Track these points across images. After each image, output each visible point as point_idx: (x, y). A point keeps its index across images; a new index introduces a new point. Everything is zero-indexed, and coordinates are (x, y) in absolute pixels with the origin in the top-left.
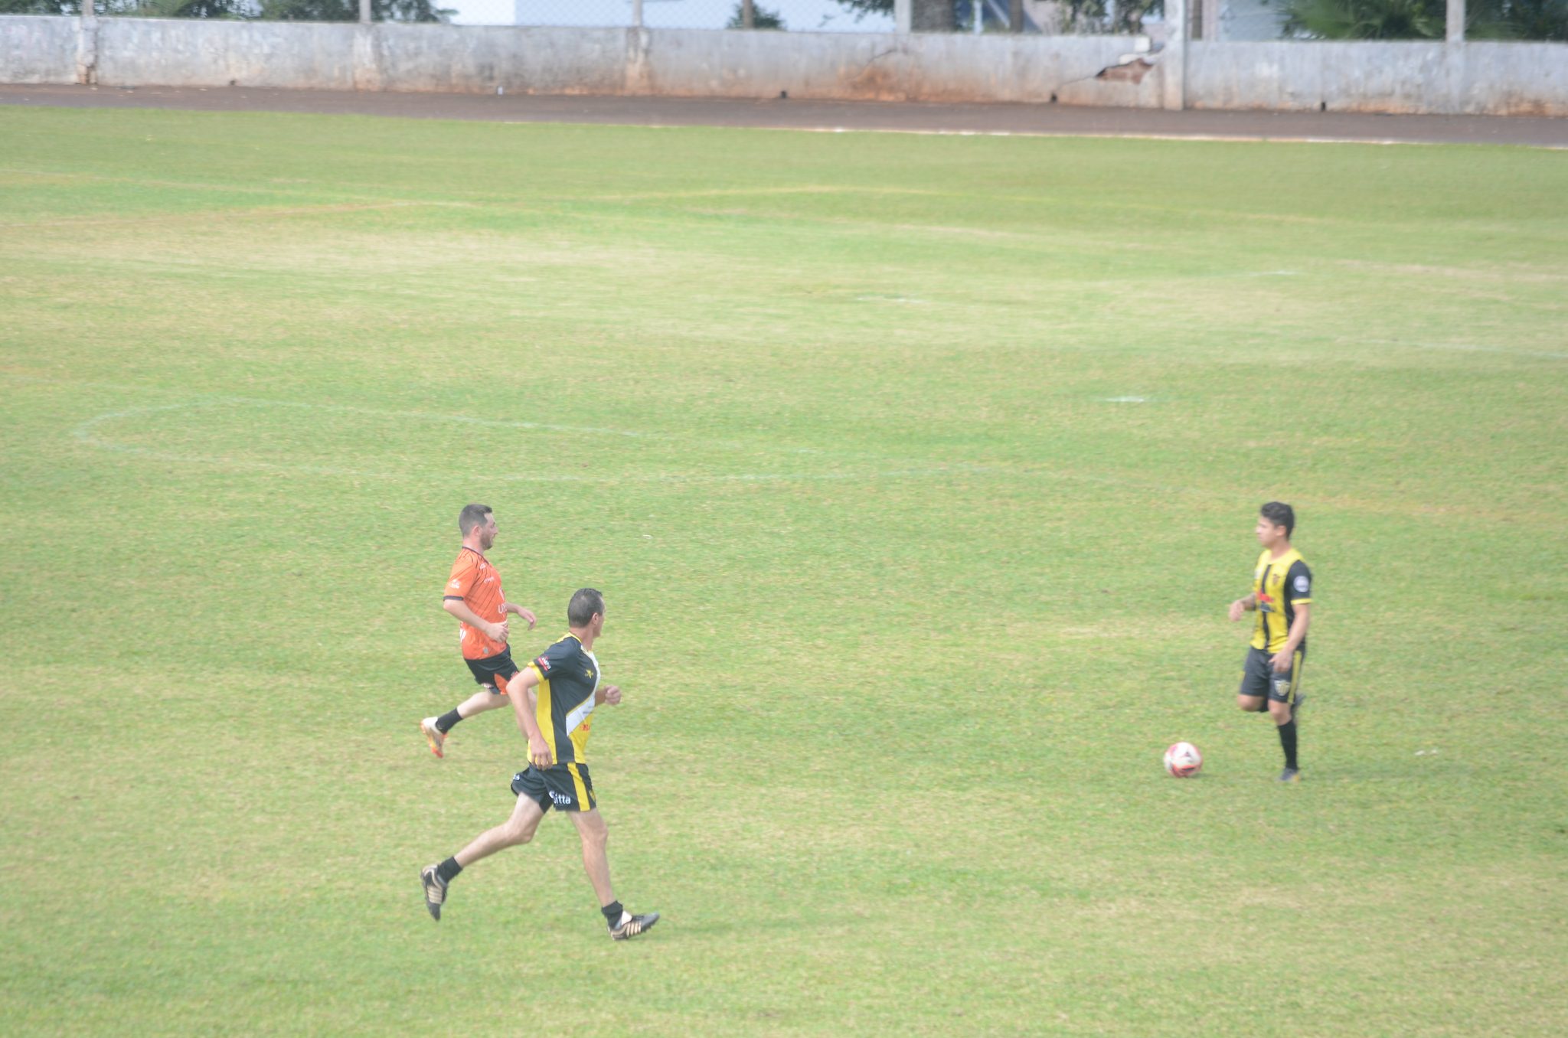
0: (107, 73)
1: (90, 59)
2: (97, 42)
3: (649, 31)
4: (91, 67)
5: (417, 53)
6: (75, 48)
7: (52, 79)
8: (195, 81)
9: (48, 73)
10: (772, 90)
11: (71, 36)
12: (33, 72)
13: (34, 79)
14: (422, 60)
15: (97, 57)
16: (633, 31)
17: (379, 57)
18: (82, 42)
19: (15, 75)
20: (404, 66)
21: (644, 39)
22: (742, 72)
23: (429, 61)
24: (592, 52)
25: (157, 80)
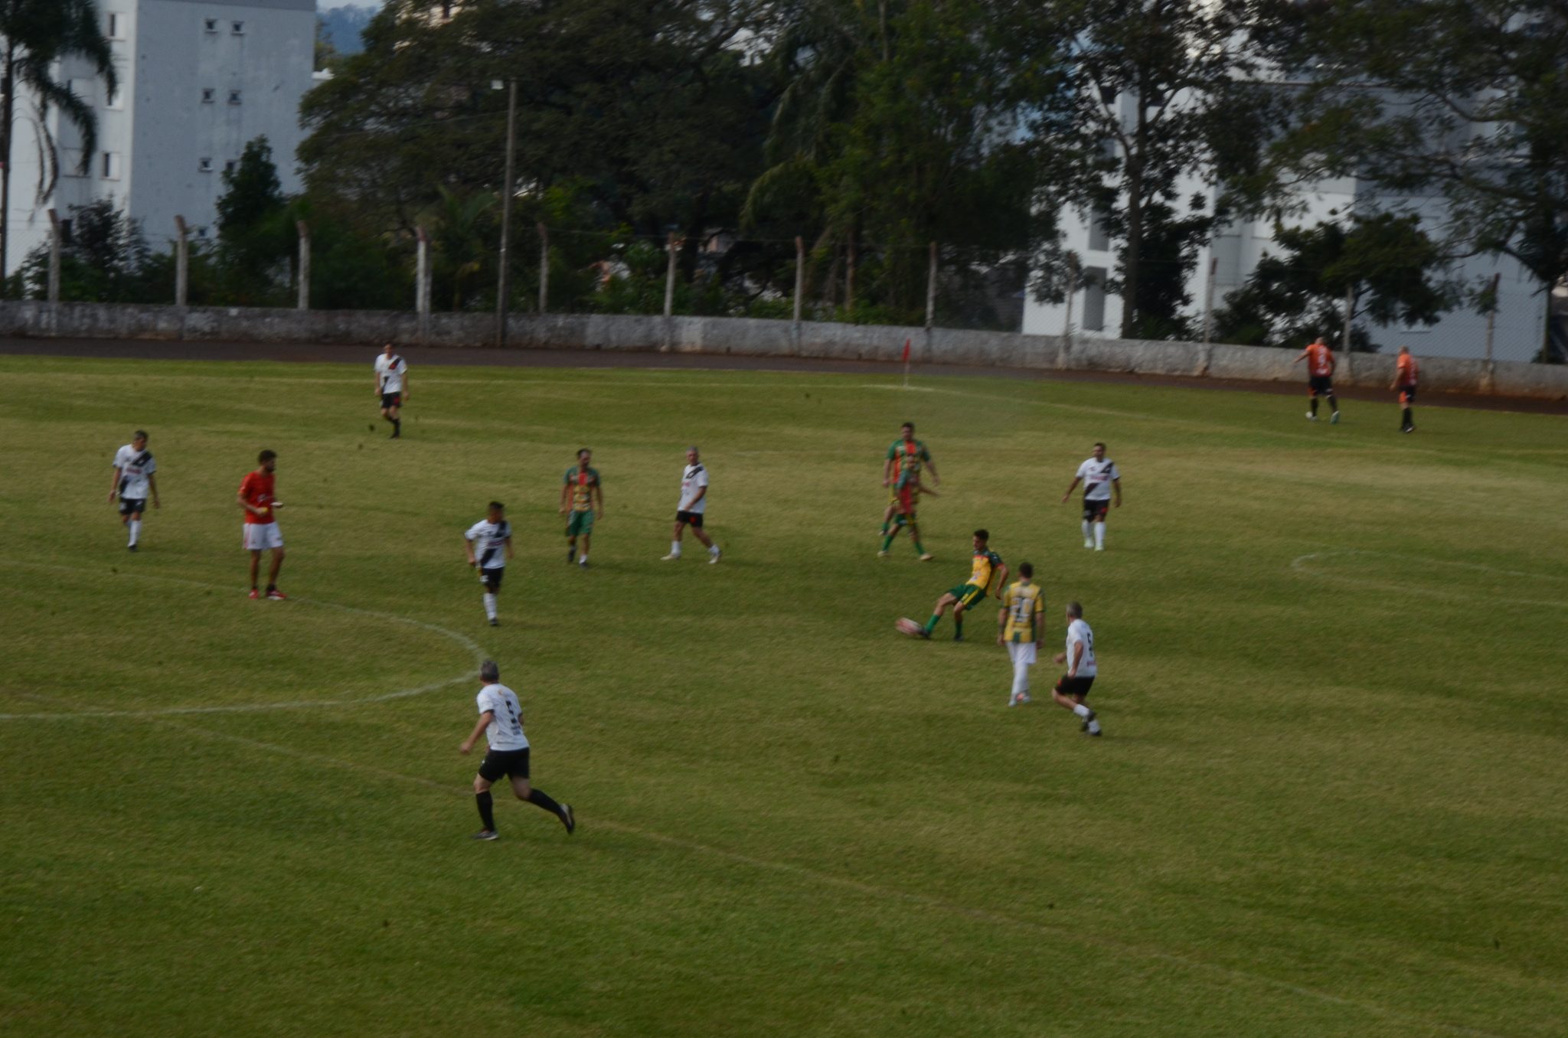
0: (1213, 372)
1: (1205, 365)
2: (1210, 356)
3: (1495, 362)
4: (1206, 368)
5: (1371, 368)
6: (1198, 359)
7: (1185, 373)
8: (1258, 377)
9: (1184, 370)
10: (1558, 395)
11: (1196, 353)
12: (1175, 370)
13: (1177, 373)
14: (1372, 372)
15: (1209, 363)
16: (1486, 362)
17: (1351, 369)
18: (1202, 357)
19: (1168, 371)
20: (1365, 374)
21: (1491, 366)
22: (1542, 385)
23: (1377, 372)
24: (1463, 371)
25: (1237, 376)
